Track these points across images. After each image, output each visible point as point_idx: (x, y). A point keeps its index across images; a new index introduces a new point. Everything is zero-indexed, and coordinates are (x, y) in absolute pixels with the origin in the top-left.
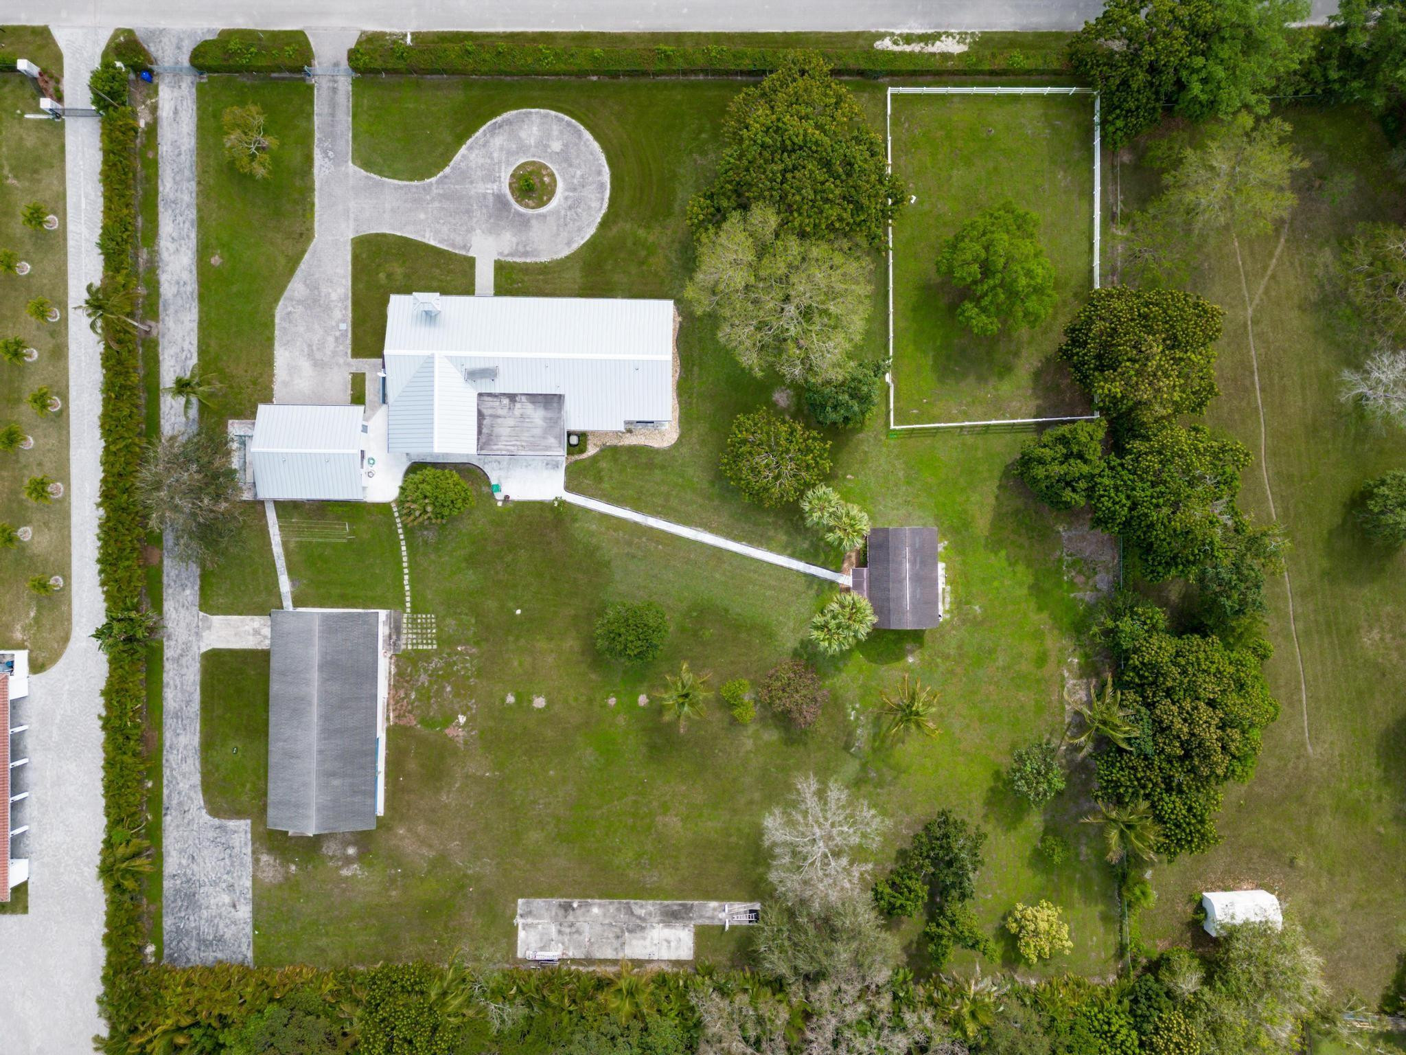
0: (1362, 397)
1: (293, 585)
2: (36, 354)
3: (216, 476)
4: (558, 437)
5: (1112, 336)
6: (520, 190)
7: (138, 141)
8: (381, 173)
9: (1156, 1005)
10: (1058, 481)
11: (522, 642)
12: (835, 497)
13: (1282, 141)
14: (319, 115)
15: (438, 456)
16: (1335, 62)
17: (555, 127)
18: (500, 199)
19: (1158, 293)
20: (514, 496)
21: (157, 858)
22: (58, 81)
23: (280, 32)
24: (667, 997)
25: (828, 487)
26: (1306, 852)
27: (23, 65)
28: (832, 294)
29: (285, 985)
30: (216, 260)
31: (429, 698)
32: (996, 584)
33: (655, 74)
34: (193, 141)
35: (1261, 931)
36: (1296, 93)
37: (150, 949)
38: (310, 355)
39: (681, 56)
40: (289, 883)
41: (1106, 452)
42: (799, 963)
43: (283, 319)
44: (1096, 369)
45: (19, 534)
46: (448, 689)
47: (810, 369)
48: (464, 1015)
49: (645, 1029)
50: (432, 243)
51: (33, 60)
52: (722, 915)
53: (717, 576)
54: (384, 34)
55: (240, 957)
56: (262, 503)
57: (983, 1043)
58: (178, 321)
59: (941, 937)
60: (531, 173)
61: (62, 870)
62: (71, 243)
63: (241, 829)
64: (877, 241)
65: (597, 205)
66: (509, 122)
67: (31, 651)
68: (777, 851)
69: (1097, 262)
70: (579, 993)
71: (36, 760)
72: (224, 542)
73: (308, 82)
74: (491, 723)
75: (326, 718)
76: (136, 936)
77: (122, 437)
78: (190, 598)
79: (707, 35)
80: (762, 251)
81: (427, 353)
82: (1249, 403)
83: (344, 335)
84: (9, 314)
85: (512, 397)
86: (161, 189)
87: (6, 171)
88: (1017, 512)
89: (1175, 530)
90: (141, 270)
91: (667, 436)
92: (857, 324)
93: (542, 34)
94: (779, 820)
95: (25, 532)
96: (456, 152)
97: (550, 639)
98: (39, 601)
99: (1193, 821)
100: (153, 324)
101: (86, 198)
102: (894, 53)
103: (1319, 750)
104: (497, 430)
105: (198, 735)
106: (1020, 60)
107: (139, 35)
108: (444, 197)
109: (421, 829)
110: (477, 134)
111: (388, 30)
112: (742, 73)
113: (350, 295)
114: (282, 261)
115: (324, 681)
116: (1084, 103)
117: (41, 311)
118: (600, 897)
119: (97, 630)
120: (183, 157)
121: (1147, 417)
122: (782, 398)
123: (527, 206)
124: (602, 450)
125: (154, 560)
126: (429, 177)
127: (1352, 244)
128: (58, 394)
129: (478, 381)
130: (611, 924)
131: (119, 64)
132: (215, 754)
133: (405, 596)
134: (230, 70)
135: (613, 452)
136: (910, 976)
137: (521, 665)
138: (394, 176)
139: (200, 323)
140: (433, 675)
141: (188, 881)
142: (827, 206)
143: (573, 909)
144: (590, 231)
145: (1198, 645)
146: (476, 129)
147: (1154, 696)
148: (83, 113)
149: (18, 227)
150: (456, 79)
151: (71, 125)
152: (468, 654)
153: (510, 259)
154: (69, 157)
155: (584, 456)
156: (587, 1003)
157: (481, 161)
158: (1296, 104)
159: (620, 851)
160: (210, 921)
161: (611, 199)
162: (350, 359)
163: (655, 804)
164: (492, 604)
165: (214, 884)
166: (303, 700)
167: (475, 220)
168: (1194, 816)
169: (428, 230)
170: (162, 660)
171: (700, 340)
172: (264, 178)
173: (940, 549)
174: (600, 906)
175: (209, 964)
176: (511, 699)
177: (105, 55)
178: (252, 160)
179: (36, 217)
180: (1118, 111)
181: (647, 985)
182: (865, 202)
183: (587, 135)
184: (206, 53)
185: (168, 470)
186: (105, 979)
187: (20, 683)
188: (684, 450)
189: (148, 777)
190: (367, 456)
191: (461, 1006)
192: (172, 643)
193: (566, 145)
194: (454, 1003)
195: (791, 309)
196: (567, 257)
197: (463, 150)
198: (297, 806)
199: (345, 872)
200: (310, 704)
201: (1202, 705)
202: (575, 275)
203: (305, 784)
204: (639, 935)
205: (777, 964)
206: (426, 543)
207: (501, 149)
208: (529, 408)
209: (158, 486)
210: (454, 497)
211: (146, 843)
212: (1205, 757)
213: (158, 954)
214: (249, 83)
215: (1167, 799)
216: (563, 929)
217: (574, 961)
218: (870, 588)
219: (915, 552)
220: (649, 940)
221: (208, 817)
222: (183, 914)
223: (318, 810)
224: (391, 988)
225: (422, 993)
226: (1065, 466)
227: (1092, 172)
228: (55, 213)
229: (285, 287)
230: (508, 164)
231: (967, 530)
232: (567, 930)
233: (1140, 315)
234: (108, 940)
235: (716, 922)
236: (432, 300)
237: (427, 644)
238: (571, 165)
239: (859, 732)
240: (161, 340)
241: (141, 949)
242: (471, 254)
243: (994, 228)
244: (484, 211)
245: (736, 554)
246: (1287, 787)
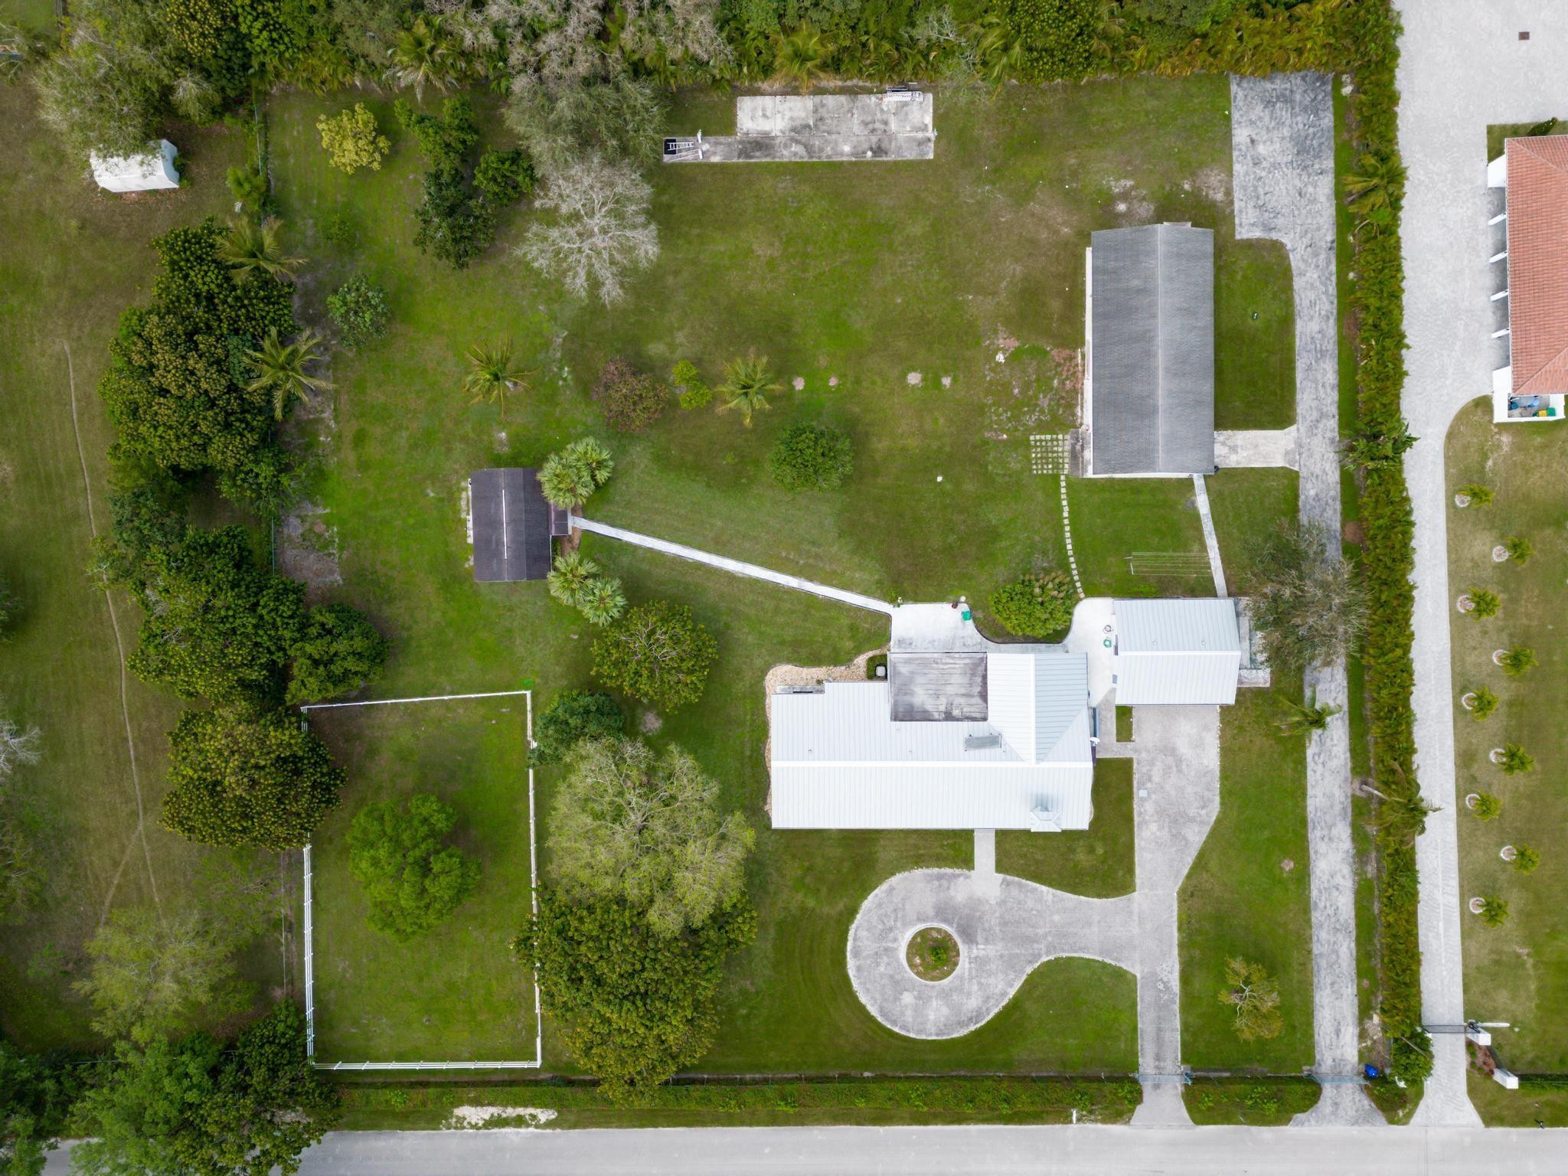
0: (15, 734)
1: (1193, 503)
2: (1492, 757)
3: (1277, 622)
4: (897, 673)
5: (284, 795)
6: (946, 950)
7: (1380, 998)
8: (1104, 965)
9: (221, 62)
10: (340, 634)
11: (935, 445)
12: (588, 611)
13: (101, 1012)
14: (1173, 1030)
15: (1033, 651)
16: (49, 1098)
17: (910, 1019)
18: (970, 938)
19: (233, 843)
20: (946, 607)
21: (1341, 194)
22: (1472, 1064)
23: (1222, 1124)
24: (760, 53)
25: (596, 625)
26: (69, 236)
27: (1512, 1083)
28: (589, 836)
29: (1190, 53)
30: (1288, 865)
31: (1038, 380)
32: (411, 521)
33: (799, 1079)
34: (1317, 999)
35: (110, 147)
36: (93, 1066)
37: (1347, 90)
38: (1179, 761)
39: (769, 1099)
40: (1191, 170)
41: (288, 667)
42: (615, 96)
43: (1211, 801)
44: (301, 759)
45: (1507, 554)
46: (1016, 391)
47: (615, 753)
48: (983, 26)
49: (781, 16)
50: (1044, 888)
51: (1502, 1088)
52: (706, 147)
53: (719, 523)
54: (1104, 1121)
55: (1245, 84)
56: (1230, 595)
57: (408, 13)
58: (1330, 796)
59: (460, 128)
60: (935, 968)
61: (1449, 176)
62: (1455, 883)
63: (1247, 227)
64: (547, 897)
65: (861, 934)
66: (962, 1024)
67: (1491, 421)
68: (641, 219)
69: (307, 877)
70: (858, 55)
71: (1482, 298)
72: (1268, 548)
73: (1189, 1066)
74: (968, 354)
75: (1149, 354)
76: (1362, 103)
77: (1389, 664)
78: (1309, 485)
79: (742, 1124)
80: (666, 884)
81: (1044, 765)
82: (140, 725)
83: (1142, 785)
84: (1524, 802)
85: (949, 717)
86: (1353, 945)
87: (1530, 963)
88: (390, 601)
89: (208, 583)
90: (1373, 855)
91: (779, 677)
92: (562, 803)
93: (926, 1123)
94: (642, 253)
95: (1499, 556)
96: (1018, 991)
97: (904, 449)
98: (1483, 479)
99: (182, 263)
100: (1358, 793)
101: (1438, 934)
102: (534, 1105)
103: (57, 348)
104: (965, 680)
105: (1297, 333)
106: (395, 1099)
107: (1380, 1118)
108: (1032, 940)
109: (1044, 235)
110: (996, 1010)
111: (1100, 1126)
112: (702, 1082)
113: (1136, 829)
114: (1213, 865)
115: (1152, 394)
116: (325, 1052)
117: (1485, 805)
118: (842, 163)
119: (1411, 446)
120: (1328, 981)
121: (243, 706)
122: (652, 723)
123: (939, 931)
124: (851, 660)
125: (1351, 528)
126: (1049, 961)
127: (31, 900)
128: (1466, 712)
129: (987, 734)
130: (829, 133)
131: (1402, 1084)
132: (1278, 312)
133: (1067, 494)
134: (1277, 1080)
135: (837, 658)
136: (494, 85)
137: (936, 420)
138: (1089, 962)
139: (1304, 795)
140: (1033, 406)
141: (1306, 167)
142: (594, 933)
143: (871, 149)
144: (868, 904)
145: (180, 457)
146: (998, 1016)
147: (229, 399)
148: (1441, 1029)
149: (1514, 900)
150: (1023, 1072)
151: (1458, 1017)
152: (995, 430)
153: (958, 871)
154: (1459, 979)
155: (871, 654)
156: (848, 43)
157: (992, 981)
158: (93, 1055)
159: (821, 215)
160: (1281, 124)
161: (846, 940)
162: (1134, 757)
163: (783, 269)
164: (969, 487)
165: (1275, 166)
166: (1173, 373)
167: (997, 914)
168: (181, 269)
169: (1050, 903)
170: (1340, 415)
171: (743, 785)
172: (1233, 956)
173: (472, 559)
174: (842, 154)
175: (1280, 76)
176: (946, 381)
177: (1420, 1094)
178: (1247, 978)
179: (1493, 911)
180: (283, 1041)
181: (782, 65)
182: (555, 939)
183: (873, 1011)
184: (1304, 1099)
185: (1333, 628)
186: (1395, 54)
187: (1501, 385)
188: (758, 662)
189: (1353, 284)
190: (1112, 649)
191: (984, 36)
192: (1329, 435)
193: (896, 999)
194: (992, 40)
195: (635, 818)
196: (893, 874)
197: (1012, 993)
198: (1179, 255)
199: (1129, 183)
200: (1167, 370)
201: (174, 390)
202: (885, 854)
203: (1171, 279)
204: (798, 123)
205: (639, 93)
206: (1044, 553)
207: (969, 994)
208: (930, 705)
209: (1345, 610)
210: (1011, 604)
211: (1352, 209)
212: (171, 334)
213: (1338, 84)
214: (1256, 1065)
215: (213, 286)
216: (882, 127)
217: (870, 92)
218: (548, 513)
219: (498, 553)
220: (787, 117)
221: (1284, 240)
222: (1311, 130)
223: (1155, 251)
224: (1065, 54)
225: (1030, 49)
226: (332, 651)
227: (315, 977)
228: (1474, 915)
229: (1208, 837)
230: (961, 978)
231: (444, 580)
232: (878, 125)
233: (252, 818)
234: (1393, 99)
235: (712, 139)
236: (1039, 823)
237: (1041, 441)
238: (891, 977)
239: (559, 355)
240: (1349, 774)
241: (1356, 91)
242: (1001, 876)
243: (417, 912)
244: (986, 925)
245: (700, 548)
246: (90, 306)
